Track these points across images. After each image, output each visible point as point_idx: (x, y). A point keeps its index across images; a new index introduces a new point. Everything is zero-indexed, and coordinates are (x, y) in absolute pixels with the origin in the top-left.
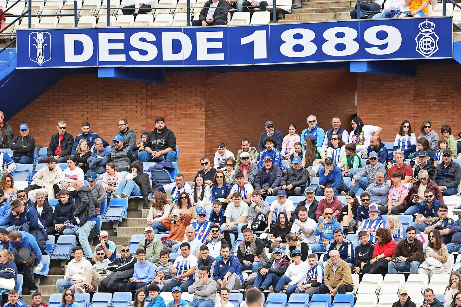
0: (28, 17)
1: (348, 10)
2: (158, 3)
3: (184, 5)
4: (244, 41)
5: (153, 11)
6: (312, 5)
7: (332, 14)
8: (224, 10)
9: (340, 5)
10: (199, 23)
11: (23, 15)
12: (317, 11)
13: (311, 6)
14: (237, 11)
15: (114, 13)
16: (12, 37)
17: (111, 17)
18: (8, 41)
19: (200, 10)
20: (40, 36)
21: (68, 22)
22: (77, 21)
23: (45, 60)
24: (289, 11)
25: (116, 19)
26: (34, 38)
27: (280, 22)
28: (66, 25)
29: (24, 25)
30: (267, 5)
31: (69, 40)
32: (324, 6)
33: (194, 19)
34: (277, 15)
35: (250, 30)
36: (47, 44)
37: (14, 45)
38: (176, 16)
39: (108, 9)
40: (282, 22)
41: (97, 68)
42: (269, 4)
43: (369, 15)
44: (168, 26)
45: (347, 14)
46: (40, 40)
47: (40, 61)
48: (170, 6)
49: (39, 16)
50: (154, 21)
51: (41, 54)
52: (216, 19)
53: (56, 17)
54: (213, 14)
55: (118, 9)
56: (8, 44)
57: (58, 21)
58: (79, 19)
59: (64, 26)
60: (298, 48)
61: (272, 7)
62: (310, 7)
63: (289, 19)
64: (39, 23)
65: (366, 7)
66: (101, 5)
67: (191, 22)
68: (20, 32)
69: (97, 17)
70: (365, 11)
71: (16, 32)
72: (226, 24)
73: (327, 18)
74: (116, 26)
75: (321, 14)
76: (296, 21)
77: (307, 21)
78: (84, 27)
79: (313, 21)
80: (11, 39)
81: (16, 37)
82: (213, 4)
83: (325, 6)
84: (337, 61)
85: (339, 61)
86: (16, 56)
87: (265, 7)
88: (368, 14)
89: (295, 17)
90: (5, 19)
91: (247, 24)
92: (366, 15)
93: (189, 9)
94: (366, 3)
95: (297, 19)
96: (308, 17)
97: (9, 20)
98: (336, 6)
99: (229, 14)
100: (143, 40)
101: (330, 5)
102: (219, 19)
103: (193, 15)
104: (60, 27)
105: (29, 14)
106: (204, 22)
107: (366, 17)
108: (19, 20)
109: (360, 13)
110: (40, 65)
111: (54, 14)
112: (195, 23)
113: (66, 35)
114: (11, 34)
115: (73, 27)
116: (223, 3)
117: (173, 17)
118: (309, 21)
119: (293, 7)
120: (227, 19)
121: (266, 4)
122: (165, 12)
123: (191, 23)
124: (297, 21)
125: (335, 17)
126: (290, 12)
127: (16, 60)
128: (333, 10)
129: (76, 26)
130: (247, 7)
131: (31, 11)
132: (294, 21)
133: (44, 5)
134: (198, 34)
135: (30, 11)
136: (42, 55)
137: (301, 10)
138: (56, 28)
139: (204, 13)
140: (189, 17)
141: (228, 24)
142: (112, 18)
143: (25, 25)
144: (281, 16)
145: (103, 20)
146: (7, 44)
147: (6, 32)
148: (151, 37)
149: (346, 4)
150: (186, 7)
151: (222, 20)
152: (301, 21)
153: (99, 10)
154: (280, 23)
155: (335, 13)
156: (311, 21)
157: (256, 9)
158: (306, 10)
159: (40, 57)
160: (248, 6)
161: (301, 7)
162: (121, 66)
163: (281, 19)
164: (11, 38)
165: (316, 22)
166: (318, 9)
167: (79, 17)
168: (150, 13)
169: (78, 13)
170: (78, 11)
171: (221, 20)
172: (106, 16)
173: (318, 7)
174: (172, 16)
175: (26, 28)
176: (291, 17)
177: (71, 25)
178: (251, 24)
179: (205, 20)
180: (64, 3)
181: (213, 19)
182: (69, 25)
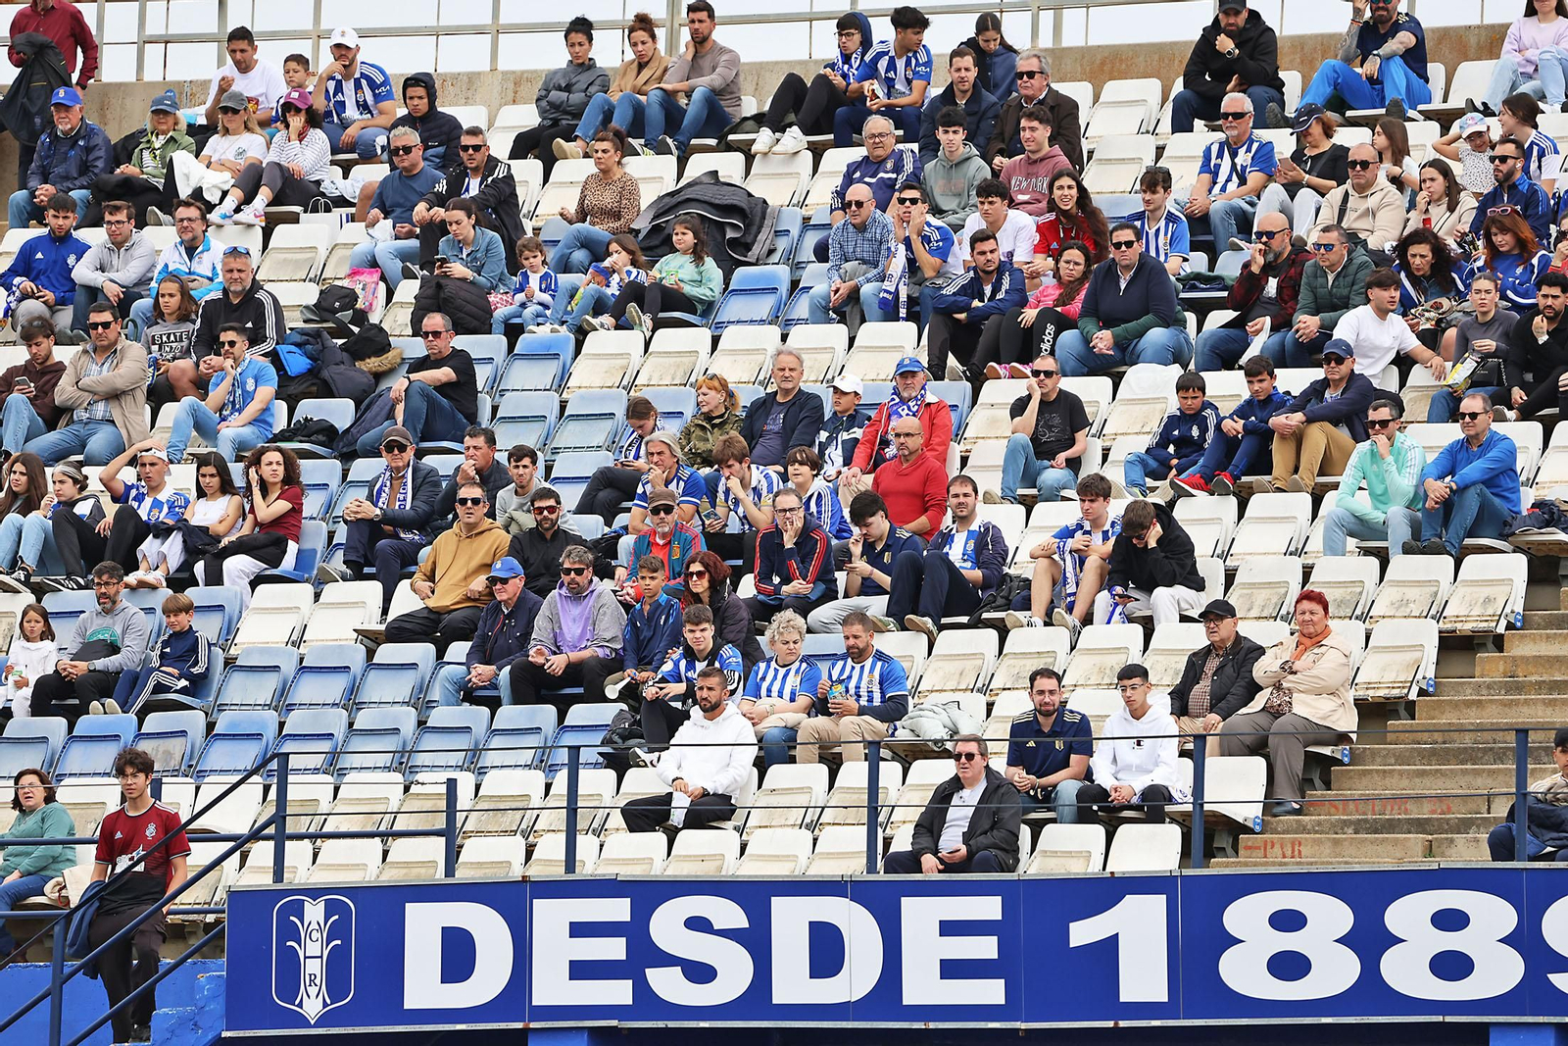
0: (272, 843)
1: (1478, 827)
2: (760, 787)
3: (855, 796)
4: (1083, 933)
5: (738, 819)
6: (1340, 805)
7: (1417, 840)
8: (1006, 815)
9: (1449, 808)
10: (910, 862)
11: (256, 835)
12: (1359, 827)
13: (1336, 808)
14: (1054, 821)
15: (595, 825)
16: (210, 918)
17: (580, 839)
18: (194, 933)
19: (915, 815)
20: (314, 912)
21: (422, 858)
22: (453, 854)
23: (329, 1002)
24: (1255, 823)
25: (602, 846)
26: (292, 918)
27: (1218, 865)
28: (415, 871)
29: (256, 872)
30: (1170, 799)
31: (424, 924)
32: (1389, 808)
33: (891, 851)
34: (1209, 838)
35: (1105, 892)
36: (339, 942)
37: (216, 947)
38: (826, 835)
39: (572, 811)
40: (1227, 865)
41: (525, 1031)
42: (1176, 795)
43: (1561, 848)
44: (796, 873)
45: (1476, 840)
46: (314, 926)
47: (312, 1005)
48: (803, 800)
49: (313, 837)
50: (742, 853)
51: (318, 981)
52: (974, 849)
53: (378, 840)
54: (966, 830)
55: (607, 810)
56: (195, 942)
57: (385, 853)
58: (461, 847)
59: (406, 874)
60: (1288, 966)
61: (1189, 808)
62: (1333, 810)
63: (1254, 855)
64: (314, 863)
65: (1548, 818)
66: (547, 794)
67: (879, 857)
68: (239, 898)
69: (531, 838)
70: (1544, 831)
71: (225, 896)
72: (1012, 870)
73: (1399, 855)
74: (598, 872)
75: (1377, 839)
76: (1281, 864)
77: (1323, 863)
78: (480, 878)
79: (1346, 863)
80: (207, 924)
81: (225, 915)
82: (965, 793)
83: (1392, 809)
84: (1440, 1019)
85: (1448, 1019)
86: (223, 988)
87: (1163, 807)
88: (1559, 842)
89: (1277, 847)
90: (186, 852)
91: (1094, 868)
92: (1549, 849)
93: (873, 810)
94: (1551, 803)
95: (1284, 857)
96: (1327, 849)
97: (201, 854)
98: (1433, 812)
99: (1025, 832)
100: (697, 924)
101: (1410, 805)
102: (986, 849)
103: (888, 831)
104: (391, 877)
105: (276, 829)
106: (928, 860)
107: (1550, 857)
108: (238, 853)
109: (1528, 841)
110: (312, 1022)
111: (369, 829)
112: (896, 863)
113: (411, 909)
114: (206, 906)
115: (439, 876)
116: (1002, 790)
117: (815, 840)
118: (1331, 863)
119: (1267, 809)
120: (1017, 850)
121: (1166, 794)
122: (783, 822)
123: (880, 864)
124: (1285, 864)
125: (1429, 851)
126: (1258, 828)
127: (222, 1000)
128: (1420, 826)
129: (450, 871)
130: (1095, 808)
131: (284, 818)
132: (1273, 864)
133: (335, 798)
134: (907, 903)
135: (280, 818)
136: (319, 984)
137: (1298, 821)
138: (375, 881)
139: (930, 825)
140: (873, 839)
141: (1021, 867)
142: (586, 844)
143: (260, 869)
144: (1222, 841)
145: (551, 848)
146: (191, 943)
147: (187, 899)
148: (729, 914)
149: (1472, 806)
150: (863, 801)
151: (999, 852)
152: (1298, 863)
153: (536, 812)
154: (1219, 867)
155: (1430, 837)
156: (1339, 863)
157: (1127, 814)
158: (1319, 823)
159: (313, 991)
160: (1095, 802)
161: (1298, 812)
162: (614, 1023)
163: (1222, 853)
164: (207, 921)
165: (1357, 868)
166: (1366, 821)
167: (464, 838)
168: (729, 825)
169: (459, 825)
170: (460, 817)
171: (994, 852)
172: (563, 836)
173: (1364, 814)
174: (808, 836)
175: (265, 880)
176: (1259, 848)
177: (432, 871)
178: (1108, 869)
179: (935, 852)
180: (407, 789)
181: (964, 849)
182: (423, 871)
